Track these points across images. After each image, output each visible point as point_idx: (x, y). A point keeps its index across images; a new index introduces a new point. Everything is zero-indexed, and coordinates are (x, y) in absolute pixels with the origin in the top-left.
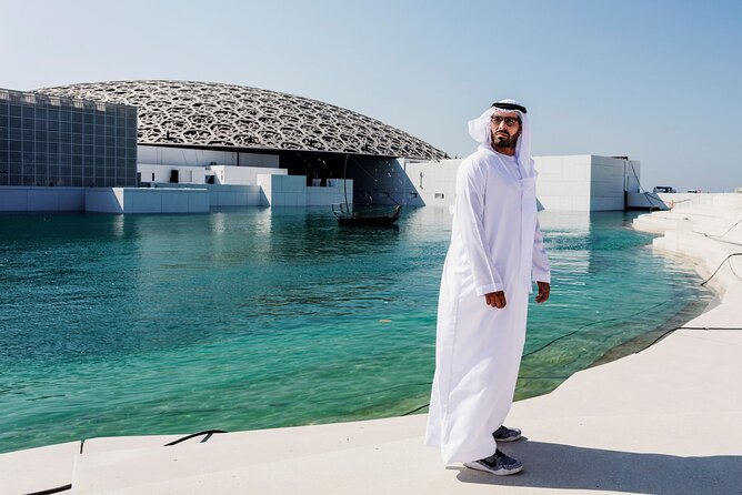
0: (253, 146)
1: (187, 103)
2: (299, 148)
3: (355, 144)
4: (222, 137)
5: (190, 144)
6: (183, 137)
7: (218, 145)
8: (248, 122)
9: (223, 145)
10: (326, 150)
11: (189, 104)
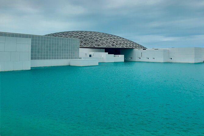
0: (99, 47)
1: (82, 36)
2: (110, 47)
3: (123, 45)
4: (92, 45)
5: (85, 47)
6: (83, 45)
7: (91, 47)
8: (97, 41)
9: (92, 47)
10: (117, 47)
11: (83, 37)
